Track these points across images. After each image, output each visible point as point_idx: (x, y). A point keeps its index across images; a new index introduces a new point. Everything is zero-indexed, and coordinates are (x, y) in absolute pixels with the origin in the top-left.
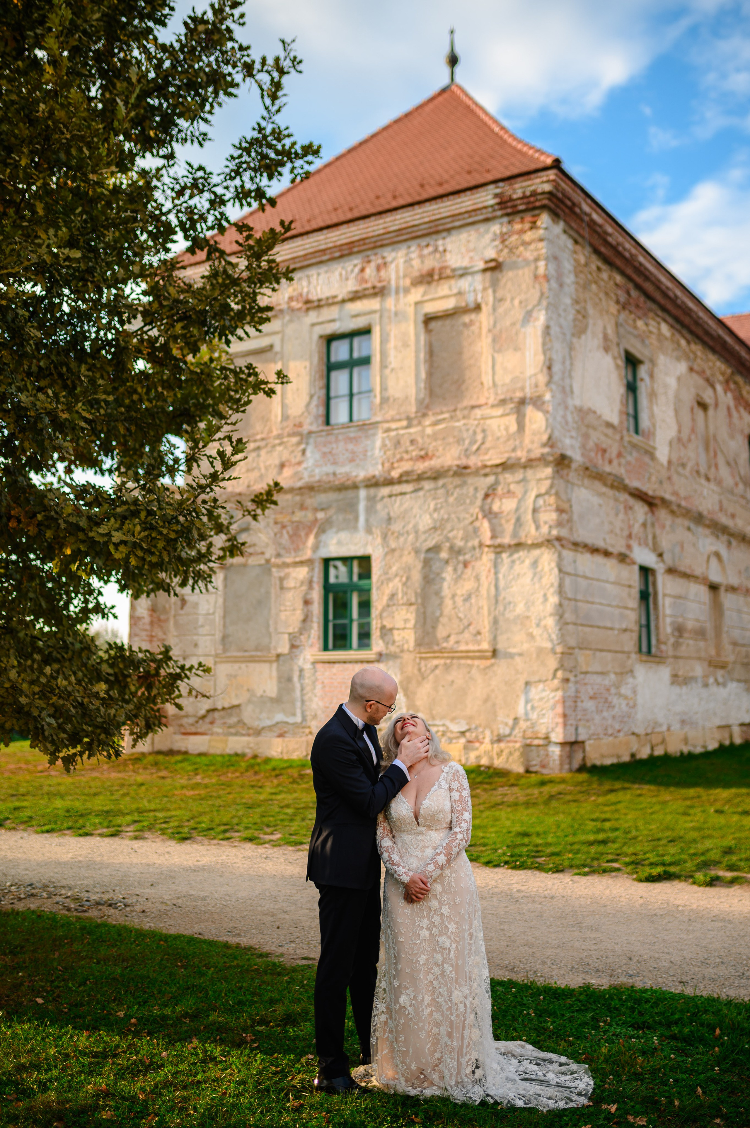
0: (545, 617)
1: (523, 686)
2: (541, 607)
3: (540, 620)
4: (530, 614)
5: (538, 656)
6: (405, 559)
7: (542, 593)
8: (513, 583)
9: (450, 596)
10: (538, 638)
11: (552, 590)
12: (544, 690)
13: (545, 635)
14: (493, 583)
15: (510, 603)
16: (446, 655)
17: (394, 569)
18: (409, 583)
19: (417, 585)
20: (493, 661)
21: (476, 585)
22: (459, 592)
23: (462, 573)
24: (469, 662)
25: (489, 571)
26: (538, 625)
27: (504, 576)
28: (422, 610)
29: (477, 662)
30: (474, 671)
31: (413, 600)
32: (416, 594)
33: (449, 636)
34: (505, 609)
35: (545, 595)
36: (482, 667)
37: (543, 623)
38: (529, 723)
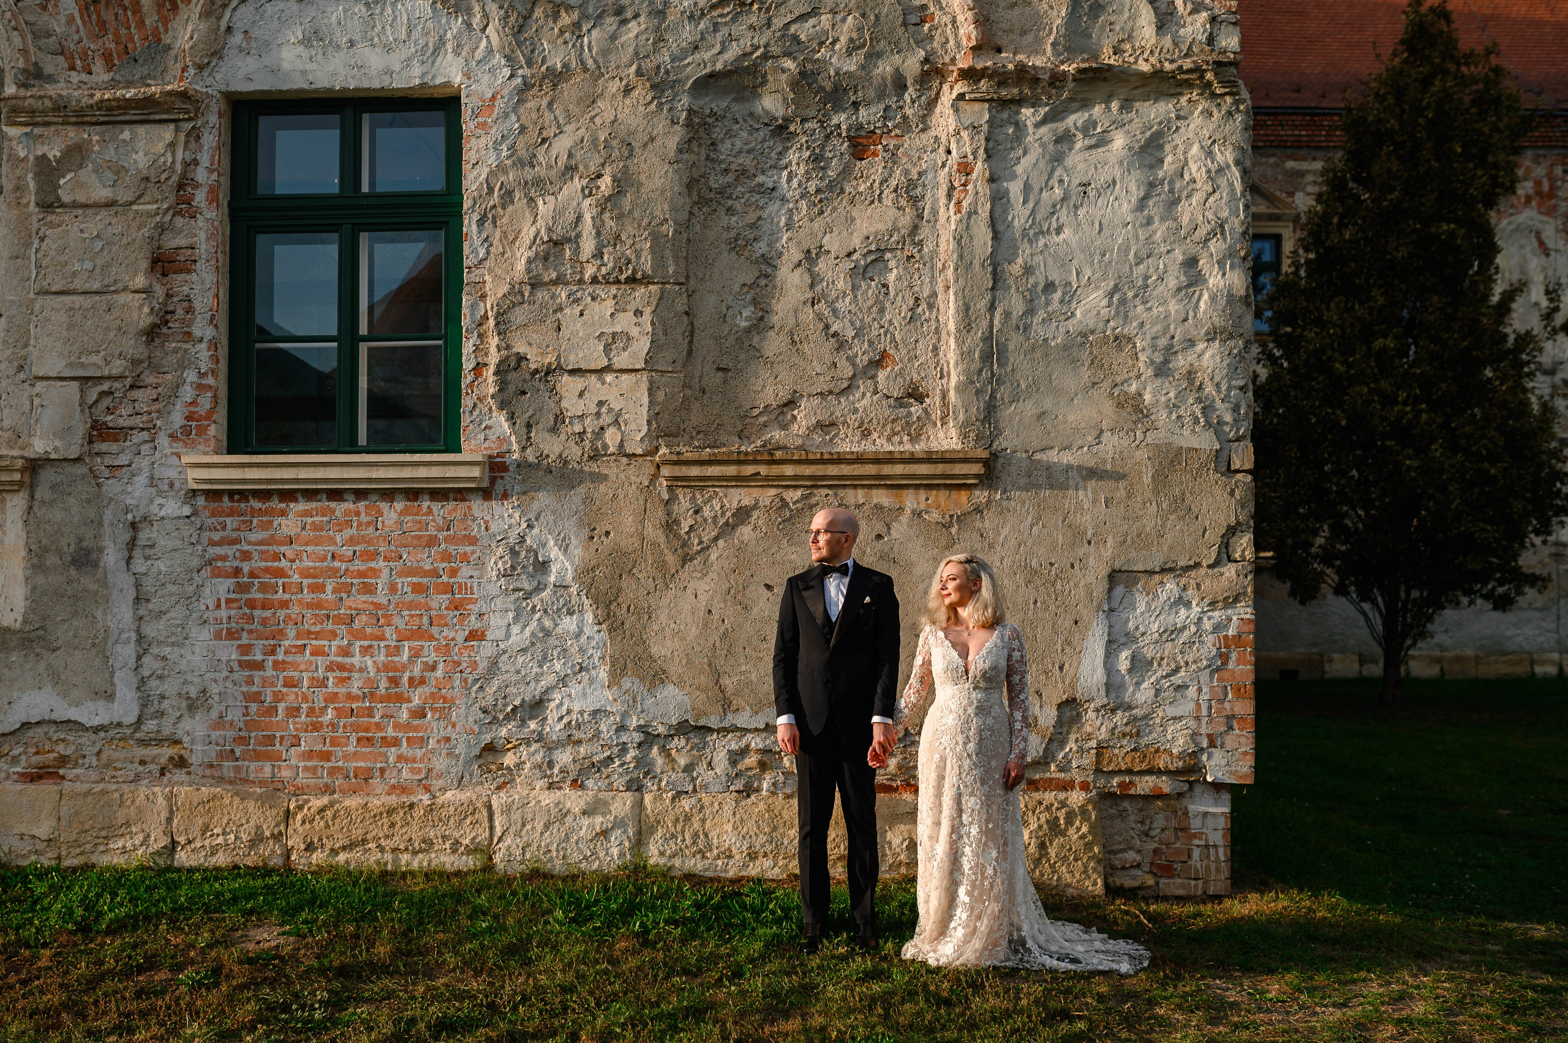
0: (1192, 343)
1: (1100, 588)
2: (1173, 307)
3: (1169, 351)
4: (1131, 329)
5: (1161, 479)
6: (605, 110)
7: (1179, 256)
8: (1063, 215)
9: (796, 255)
10: (1162, 416)
11: (1216, 246)
12: (1182, 602)
13: (1191, 407)
14: (985, 210)
15: (1050, 287)
16: (789, 470)
17: (562, 146)
18: (627, 201)
19: (661, 210)
20: (981, 496)
21: (906, 220)
22: (832, 243)
23: (846, 172)
24: (882, 497)
25: (965, 169)
26: (1162, 370)
27: (1027, 188)
28: (681, 304)
29: (911, 500)
30: (900, 529)
31: (646, 264)
32: (656, 238)
33: (791, 404)
34: (1030, 311)
35: (1191, 262)
36: (935, 516)
37: (1181, 362)
38: (1119, 717)
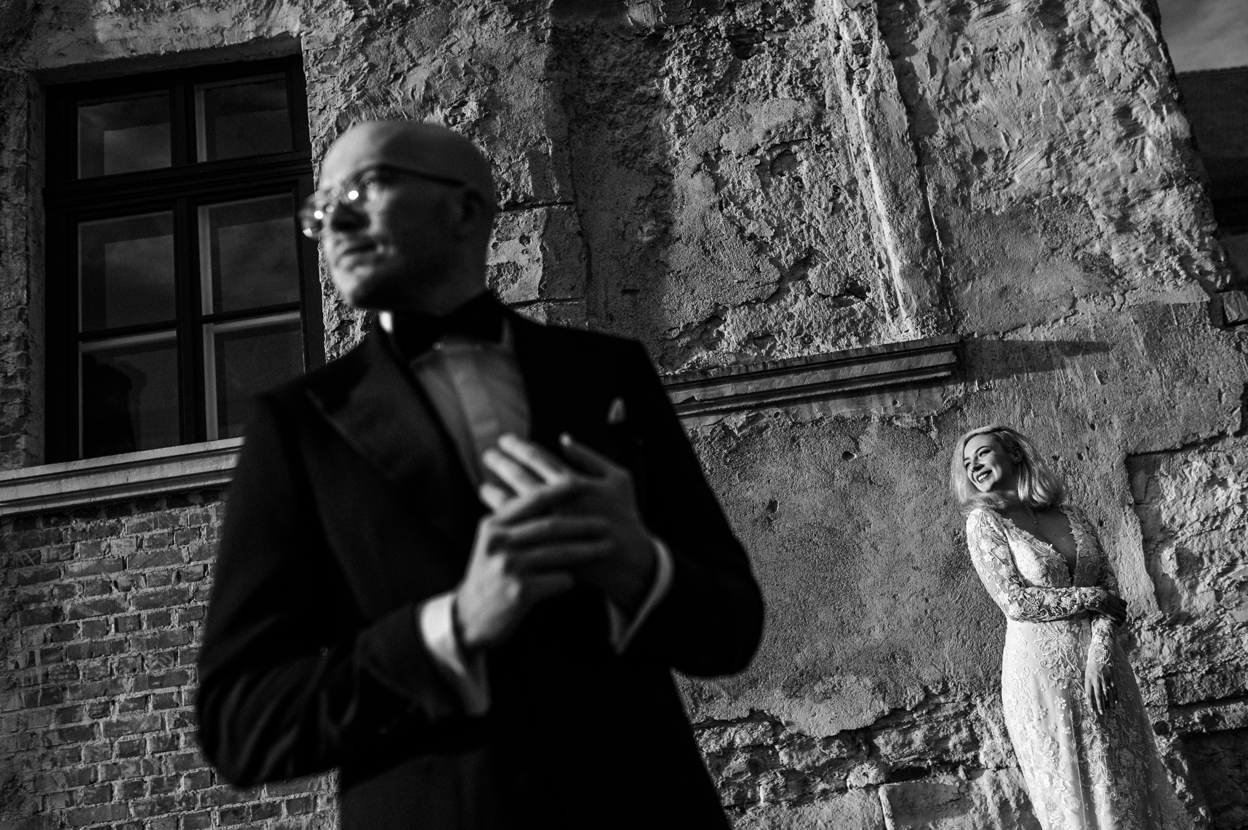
0: (1147, 194)
1: (1118, 481)
2: (1118, 159)
3: (1126, 206)
4: (1078, 187)
5: (1154, 343)
6: (462, 38)
7: (1109, 106)
8: (976, 82)
9: (693, 160)
10: (1137, 275)
11: (1146, 92)
12: (1215, 481)
13: (1167, 261)
14: (892, 86)
15: (979, 156)
16: (728, 390)
17: (417, 79)
18: (497, 124)
19: (536, 129)
20: (957, 390)
21: (807, 109)
22: (731, 142)
23: (732, 73)
24: (841, 408)
25: (861, 49)
26: (1124, 226)
27: (932, 60)
28: (572, 225)
29: (876, 408)
30: (869, 443)
31: (527, 185)
32: (534, 157)
33: (716, 318)
34: (965, 182)
35: (1123, 113)
36: (908, 421)
37: (1142, 215)
38: (1181, 633)
